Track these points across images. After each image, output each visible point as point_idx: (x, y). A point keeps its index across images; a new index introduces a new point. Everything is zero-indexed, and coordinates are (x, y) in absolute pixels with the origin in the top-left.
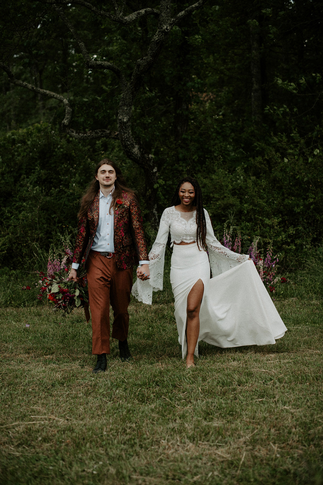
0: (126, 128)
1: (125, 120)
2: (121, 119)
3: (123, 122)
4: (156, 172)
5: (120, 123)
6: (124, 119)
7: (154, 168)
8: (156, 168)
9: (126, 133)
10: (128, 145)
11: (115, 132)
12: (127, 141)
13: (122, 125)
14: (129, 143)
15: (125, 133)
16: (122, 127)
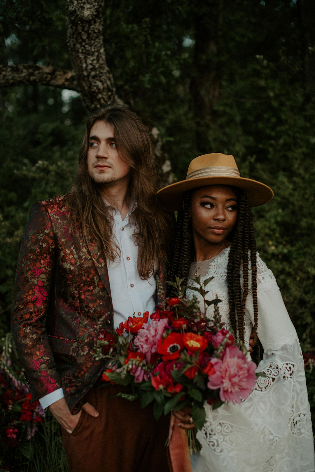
0: (89, 34)
1: (87, 13)
2: (75, 11)
3: (82, 20)
4: (168, 173)
5: (74, 23)
6: (83, 8)
7: (163, 162)
8: (168, 163)
9: (92, 55)
10: (100, 91)
11: (65, 73)
12: (94, 77)
13: (80, 29)
14: (99, 84)
15: (88, 53)
16: (80, 33)
